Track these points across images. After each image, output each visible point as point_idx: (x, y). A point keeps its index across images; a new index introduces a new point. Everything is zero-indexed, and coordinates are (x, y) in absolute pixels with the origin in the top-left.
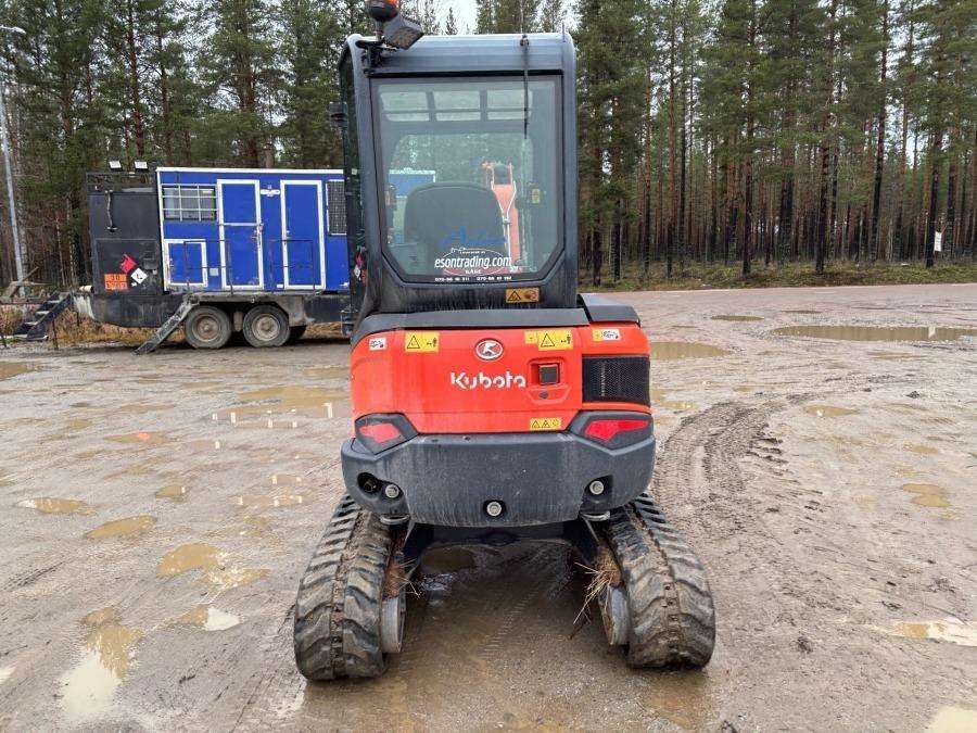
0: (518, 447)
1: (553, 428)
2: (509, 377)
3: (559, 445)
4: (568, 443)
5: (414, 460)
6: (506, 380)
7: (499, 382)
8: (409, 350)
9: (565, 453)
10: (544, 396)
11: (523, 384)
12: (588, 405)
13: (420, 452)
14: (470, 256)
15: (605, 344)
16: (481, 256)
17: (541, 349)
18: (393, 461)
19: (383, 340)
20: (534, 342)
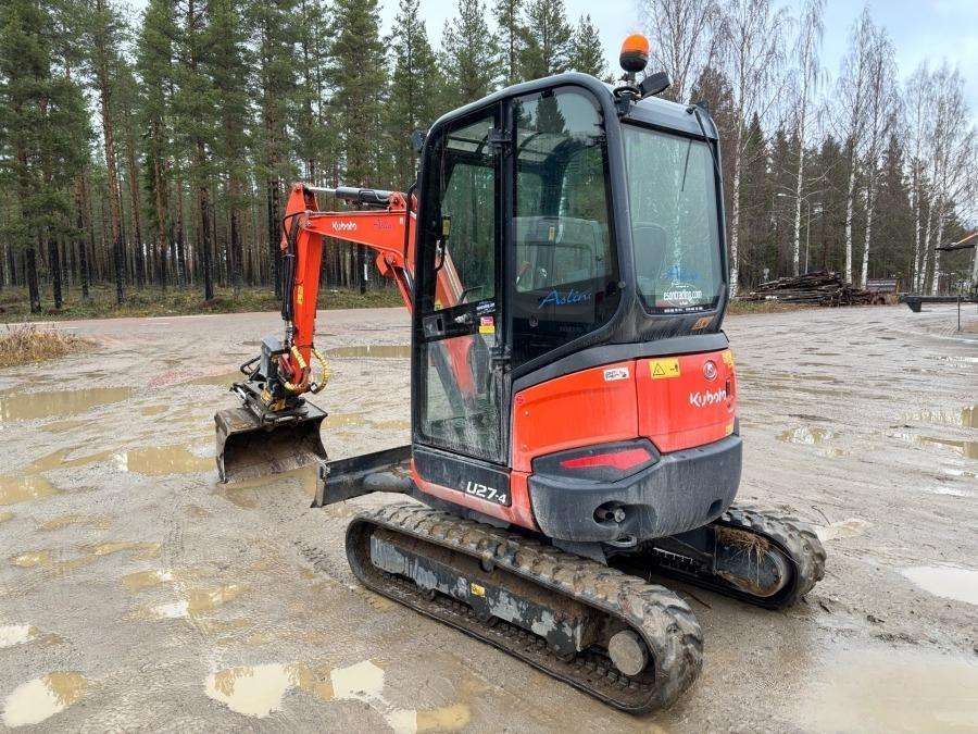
5: (669, 476)
8: (656, 377)
13: (675, 469)
14: (681, 290)
16: (687, 289)
18: (649, 484)
19: (625, 370)
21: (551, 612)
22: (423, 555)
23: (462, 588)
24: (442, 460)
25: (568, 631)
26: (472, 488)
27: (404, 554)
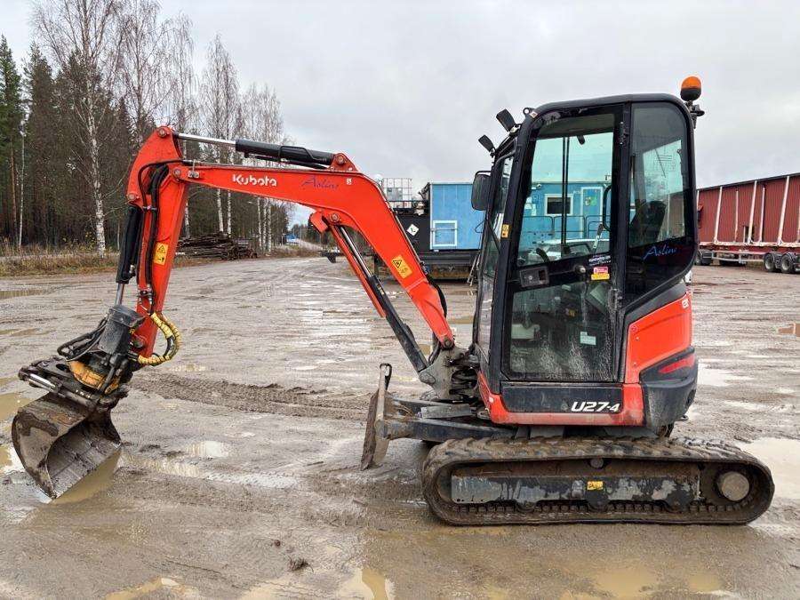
21: (670, 479)
22: (526, 476)
23: (577, 489)
24: (539, 390)
25: (686, 488)
26: (578, 407)
27: (500, 481)
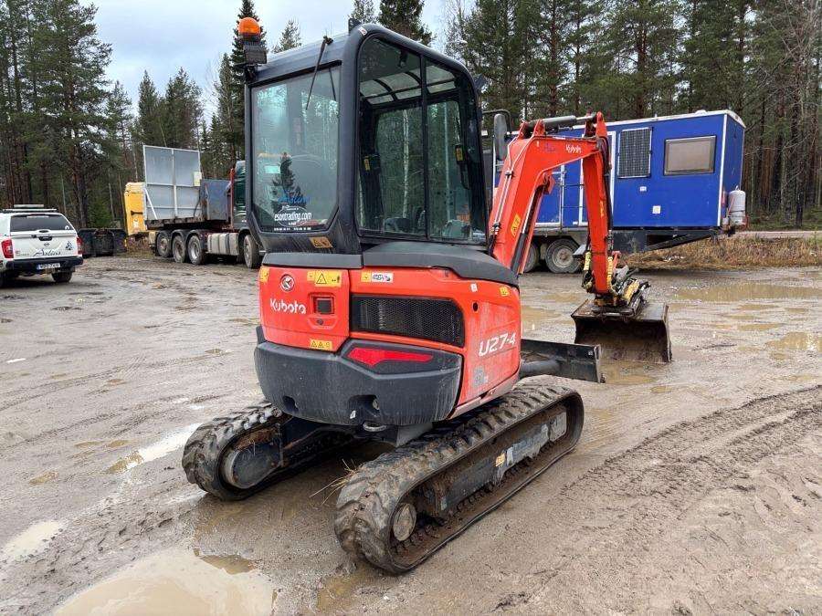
0: (296, 359)
1: (326, 348)
2: (296, 305)
3: (324, 362)
4: (331, 362)
6: (294, 307)
7: (291, 308)
9: (328, 369)
10: (321, 322)
11: (304, 312)
12: (355, 334)
14: (291, 212)
15: (372, 285)
16: (297, 212)
17: (317, 285)
20: (312, 279)
